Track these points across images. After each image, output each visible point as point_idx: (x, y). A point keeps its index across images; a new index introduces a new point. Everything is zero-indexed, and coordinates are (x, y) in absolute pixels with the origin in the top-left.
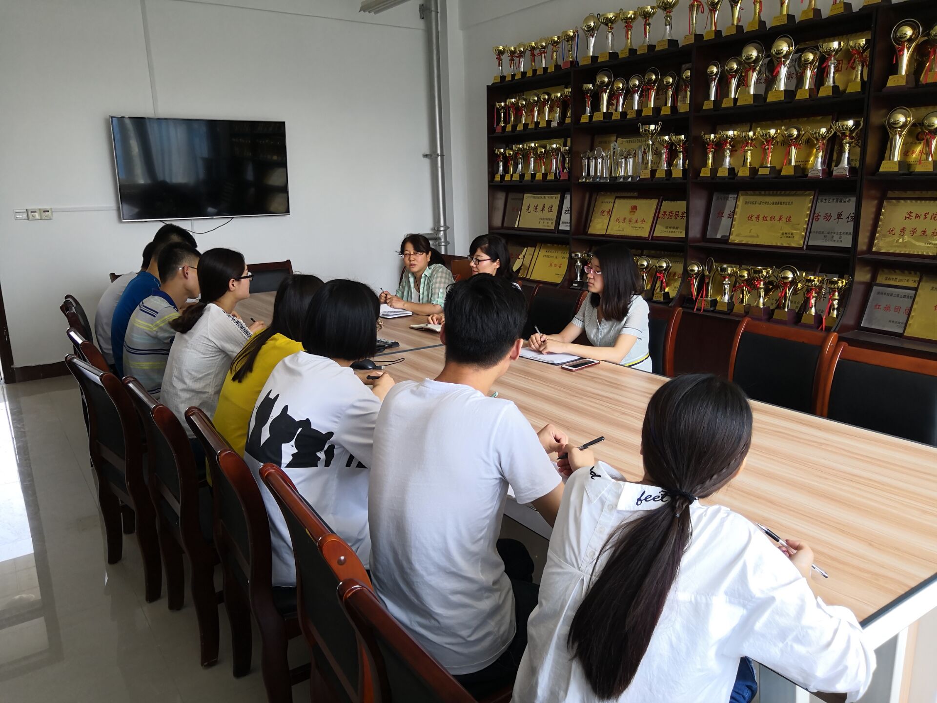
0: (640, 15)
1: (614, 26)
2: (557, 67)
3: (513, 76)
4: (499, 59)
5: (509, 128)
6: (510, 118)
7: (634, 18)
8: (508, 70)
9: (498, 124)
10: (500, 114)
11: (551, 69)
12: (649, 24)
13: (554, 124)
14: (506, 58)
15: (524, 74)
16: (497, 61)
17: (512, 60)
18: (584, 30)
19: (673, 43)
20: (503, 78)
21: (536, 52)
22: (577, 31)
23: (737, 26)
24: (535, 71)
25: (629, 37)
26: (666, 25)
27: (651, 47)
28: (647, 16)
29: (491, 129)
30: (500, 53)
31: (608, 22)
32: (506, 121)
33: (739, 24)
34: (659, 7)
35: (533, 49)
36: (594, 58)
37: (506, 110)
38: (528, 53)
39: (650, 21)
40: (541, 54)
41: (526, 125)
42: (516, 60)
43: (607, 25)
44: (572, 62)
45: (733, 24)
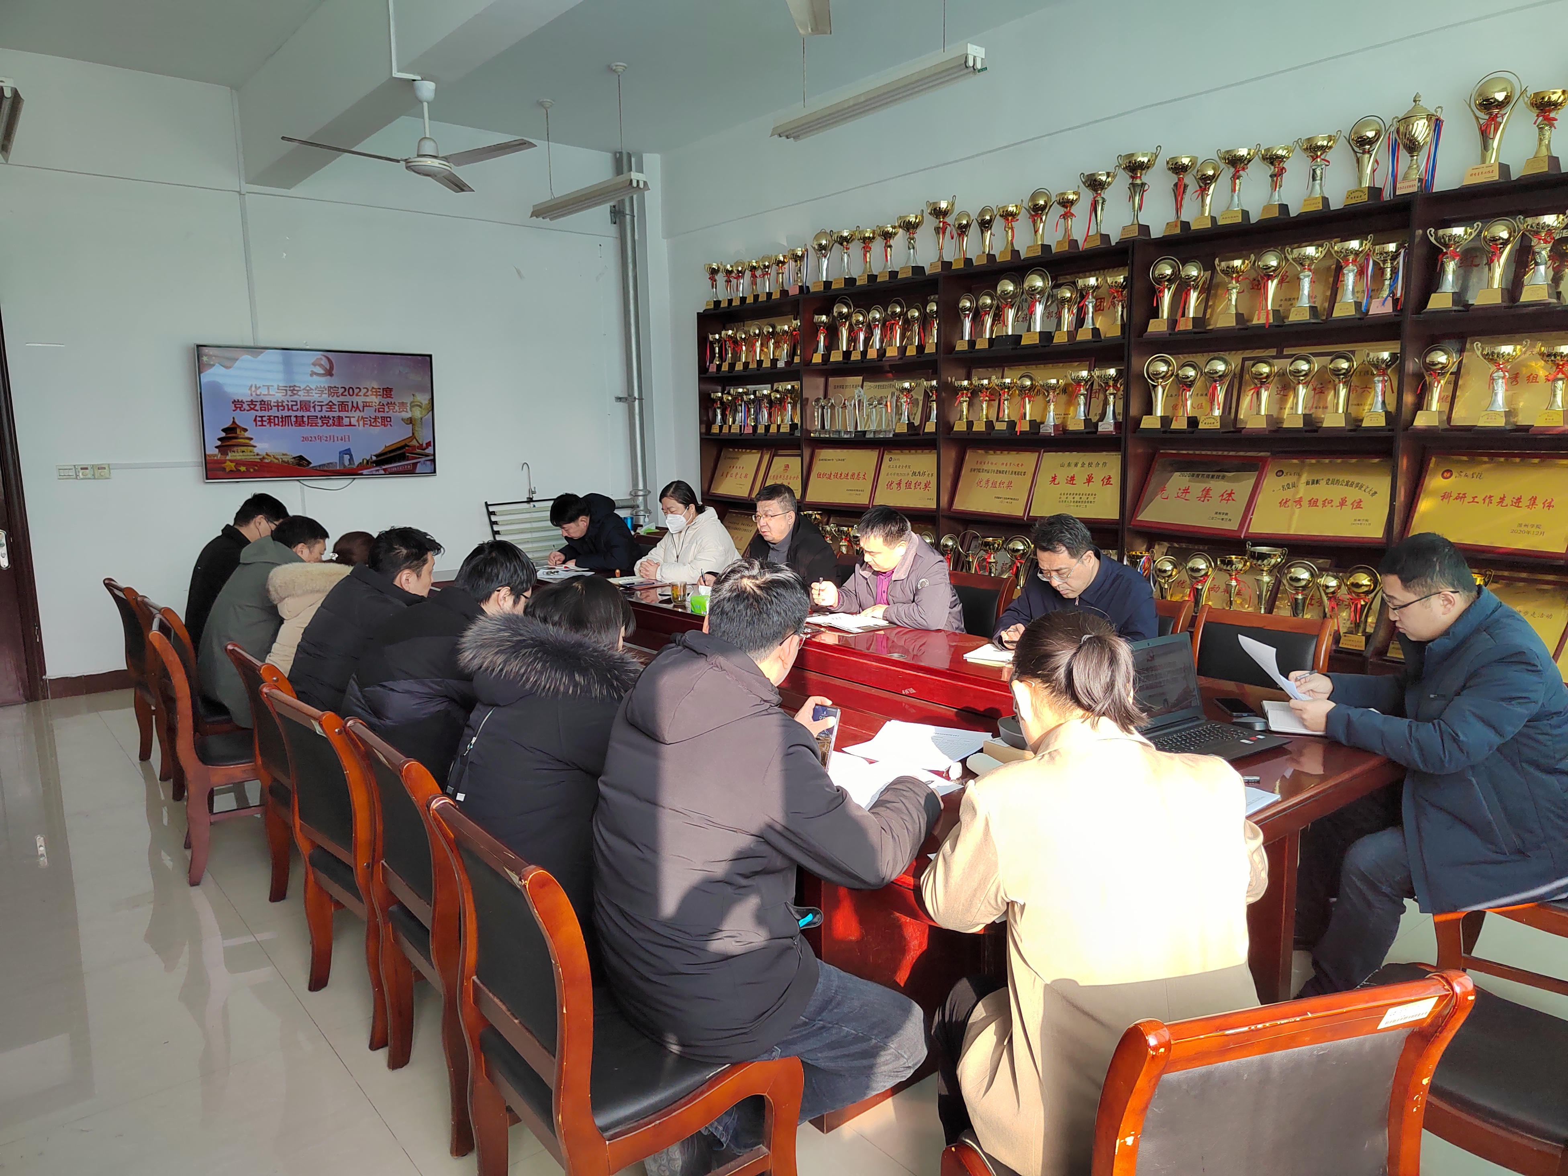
0: (879, 235)
1: (850, 245)
2: (784, 293)
3: (730, 301)
4: (713, 280)
5: (725, 367)
6: (726, 354)
7: (874, 238)
8: (723, 294)
9: (711, 362)
10: (714, 349)
11: (776, 296)
12: (890, 246)
13: (781, 364)
14: (720, 278)
15: (743, 299)
16: (710, 282)
17: (728, 281)
18: (814, 248)
19: (918, 270)
20: (717, 303)
21: (758, 273)
22: (807, 250)
23: (988, 255)
24: (756, 297)
25: (868, 260)
26: (909, 249)
27: (893, 274)
28: (887, 236)
29: (703, 369)
30: (714, 272)
31: (843, 241)
32: (722, 359)
33: (991, 253)
34: (900, 226)
35: (753, 269)
36: (828, 284)
37: (722, 344)
38: (748, 274)
39: (892, 242)
40: (764, 275)
41: (746, 364)
42: (734, 281)
43: (841, 244)
44: (801, 288)
45: (984, 252)
